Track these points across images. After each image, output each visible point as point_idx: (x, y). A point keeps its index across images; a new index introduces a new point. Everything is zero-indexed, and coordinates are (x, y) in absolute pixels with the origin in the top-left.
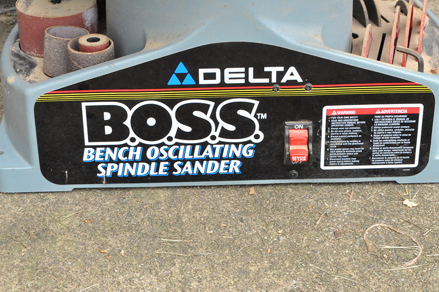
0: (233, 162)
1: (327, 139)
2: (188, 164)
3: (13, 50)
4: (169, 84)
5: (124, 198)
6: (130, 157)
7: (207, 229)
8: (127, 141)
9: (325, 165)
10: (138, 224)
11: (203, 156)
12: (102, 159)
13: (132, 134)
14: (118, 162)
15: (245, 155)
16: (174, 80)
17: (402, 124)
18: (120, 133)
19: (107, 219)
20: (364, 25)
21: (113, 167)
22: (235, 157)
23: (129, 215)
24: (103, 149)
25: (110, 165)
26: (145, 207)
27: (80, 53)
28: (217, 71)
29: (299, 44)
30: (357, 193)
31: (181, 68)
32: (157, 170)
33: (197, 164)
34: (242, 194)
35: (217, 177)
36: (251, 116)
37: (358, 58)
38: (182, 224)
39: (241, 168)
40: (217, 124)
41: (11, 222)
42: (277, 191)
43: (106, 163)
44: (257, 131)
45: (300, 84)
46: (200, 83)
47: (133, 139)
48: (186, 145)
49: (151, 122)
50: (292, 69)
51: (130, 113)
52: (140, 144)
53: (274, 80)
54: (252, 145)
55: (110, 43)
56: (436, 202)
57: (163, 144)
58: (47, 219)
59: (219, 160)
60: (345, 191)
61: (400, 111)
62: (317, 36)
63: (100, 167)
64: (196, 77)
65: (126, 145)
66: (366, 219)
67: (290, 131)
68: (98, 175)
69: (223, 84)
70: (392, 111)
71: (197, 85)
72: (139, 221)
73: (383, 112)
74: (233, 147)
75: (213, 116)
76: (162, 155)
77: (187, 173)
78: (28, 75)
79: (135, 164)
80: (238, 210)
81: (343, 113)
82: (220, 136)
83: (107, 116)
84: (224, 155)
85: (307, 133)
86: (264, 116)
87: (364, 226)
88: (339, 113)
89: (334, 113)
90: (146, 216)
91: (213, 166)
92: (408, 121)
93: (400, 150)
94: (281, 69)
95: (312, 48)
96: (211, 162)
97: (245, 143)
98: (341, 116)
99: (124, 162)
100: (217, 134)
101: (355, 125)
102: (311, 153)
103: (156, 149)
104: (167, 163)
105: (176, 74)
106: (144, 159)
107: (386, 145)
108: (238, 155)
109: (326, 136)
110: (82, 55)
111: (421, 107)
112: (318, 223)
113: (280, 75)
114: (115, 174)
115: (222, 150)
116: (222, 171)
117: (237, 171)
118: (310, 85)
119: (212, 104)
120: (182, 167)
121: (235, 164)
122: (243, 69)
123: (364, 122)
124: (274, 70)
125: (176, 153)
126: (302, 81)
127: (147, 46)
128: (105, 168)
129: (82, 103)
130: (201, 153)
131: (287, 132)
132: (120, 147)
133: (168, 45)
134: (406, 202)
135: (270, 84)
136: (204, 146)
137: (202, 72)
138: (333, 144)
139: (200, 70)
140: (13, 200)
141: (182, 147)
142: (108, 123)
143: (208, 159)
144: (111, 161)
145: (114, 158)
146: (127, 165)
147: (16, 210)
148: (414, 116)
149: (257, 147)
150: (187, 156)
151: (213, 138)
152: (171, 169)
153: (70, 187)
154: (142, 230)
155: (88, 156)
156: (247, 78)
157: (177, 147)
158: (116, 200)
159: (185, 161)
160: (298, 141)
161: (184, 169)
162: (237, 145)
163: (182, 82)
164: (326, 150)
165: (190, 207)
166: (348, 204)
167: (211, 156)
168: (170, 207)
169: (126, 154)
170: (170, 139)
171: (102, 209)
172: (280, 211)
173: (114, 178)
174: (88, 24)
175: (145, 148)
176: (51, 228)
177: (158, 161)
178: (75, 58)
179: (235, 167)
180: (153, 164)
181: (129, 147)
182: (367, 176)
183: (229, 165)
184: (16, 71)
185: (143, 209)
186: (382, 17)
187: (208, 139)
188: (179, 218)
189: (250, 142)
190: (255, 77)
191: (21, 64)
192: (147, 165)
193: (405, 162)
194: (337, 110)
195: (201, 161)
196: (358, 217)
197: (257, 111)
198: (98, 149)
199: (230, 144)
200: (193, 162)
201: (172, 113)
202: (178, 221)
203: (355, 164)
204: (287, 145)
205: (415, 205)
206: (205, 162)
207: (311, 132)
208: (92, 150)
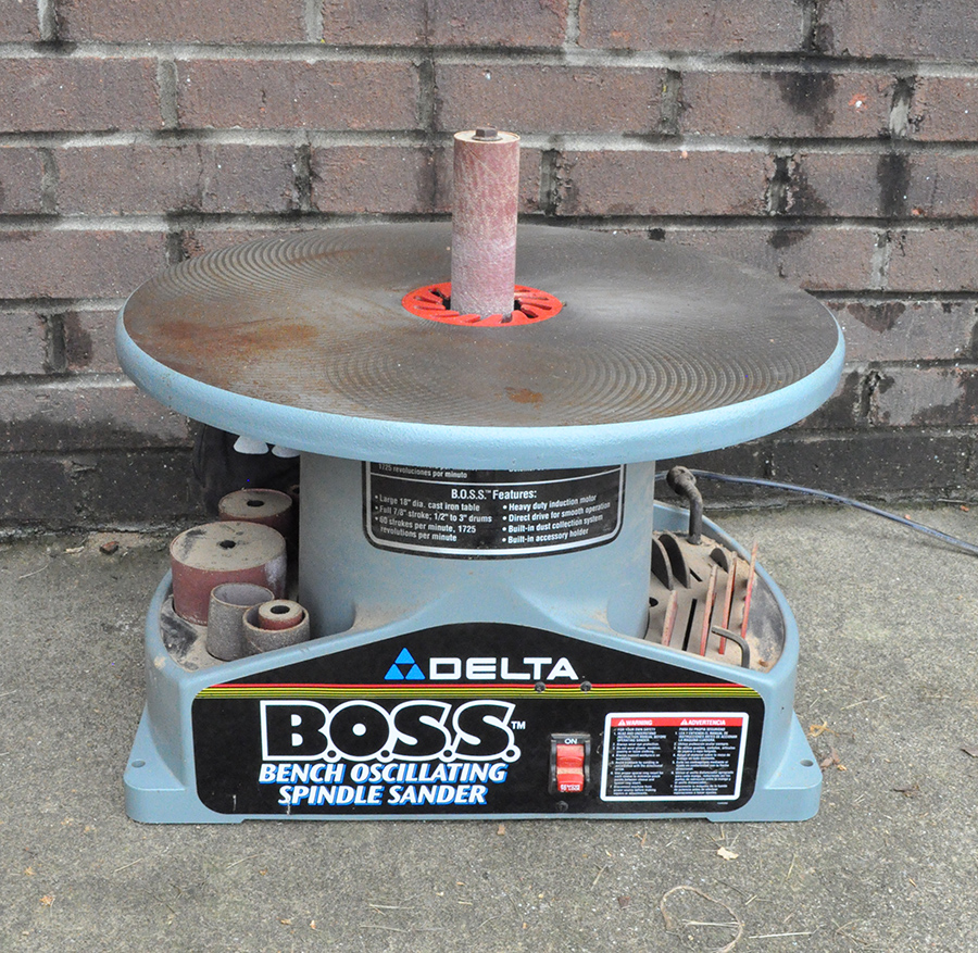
0: (475, 787)
1: (611, 759)
2: (411, 789)
3: (163, 612)
4: (386, 678)
5: (317, 836)
6: (328, 779)
7: (435, 888)
8: (324, 755)
9: (607, 795)
10: (336, 880)
11: (432, 779)
12: (287, 780)
13: (331, 746)
14: (310, 784)
15: (493, 778)
16: (394, 673)
17: (717, 740)
18: (314, 744)
19: (292, 868)
20: (667, 585)
21: (301, 791)
22: (478, 781)
23: (324, 863)
24: (289, 766)
25: (297, 788)
26: (346, 851)
27: (261, 630)
28: (457, 662)
29: (573, 628)
30: (653, 836)
31: (405, 657)
32: (365, 796)
33: (424, 789)
34: (486, 834)
35: (452, 808)
36: (503, 725)
37: (657, 648)
38: (400, 879)
39: (486, 797)
40: (453, 734)
41: (154, 870)
42: (537, 830)
43: (293, 785)
44: (511, 746)
45: (575, 682)
46: (431, 678)
47: (332, 753)
48: (408, 763)
49: (359, 730)
50: (564, 662)
51: (329, 717)
52: (342, 761)
53: (537, 676)
54: (503, 765)
55: (303, 616)
56: (763, 851)
57: (375, 761)
58: (205, 866)
59: (455, 785)
60: (635, 832)
61: (715, 723)
62: (600, 614)
63: (283, 791)
64: (426, 670)
65: (322, 761)
66: (665, 877)
67: (559, 747)
68: (280, 801)
70: (704, 723)
71: (427, 681)
72: (338, 873)
73: (691, 723)
74: (476, 767)
75: (449, 724)
76: (373, 776)
77: (408, 802)
78: (184, 654)
79: (334, 788)
80: (481, 860)
81: (634, 723)
82: (458, 751)
83: (296, 720)
84: (463, 778)
85: (582, 750)
86: (522, 725)
87: (661, 889)
88: (629, 723)
89: (622, 723)
90: (348, 865)
91: (447, 792)
92: (726, 736)
93: (715, 776)
94: (548, 661)
95: (593, 633)
96: (443, 788)
97: (492, 763)
98: (631, 727)
99: (319, 785)
100: (453, 749)
101: (651, 741)
102: (588, 780)
103: (365, 767)
104: (380, 787)
105: (398, 665)
106: (347, 780)
107: (695, 769)
108: (483, 778)
109: (610, 755)
110: (264, 634)
111: (745, 717)
112: (595, 883)
113: (546, 669)
114: (304, 800)
115: (460, 771)
116: (459, 800)
117: (481, 800)
118: (588, 683)
119: (448, 707)
120: (401, 793)
121: (478, 791)
122: (493, 660)
123: (664, 737)
124: (537, 662)
125: (394, 773)
126: (577, 678)
127: (356, 622)
128: (291, 793)
129: (262, 702)
130: (430, 774)
131: (554, 750)
132: (313, 763)
133: (386, 625)
134: (722, 851)
135: (532, 681)
136: (434, 764)
137: (434, 662)
138: (619, 766)
139: (432, 660)
140: (157, 834)
141: (403, 766)
142: (297, 730)
143: (439, 782)
144: (299, 782)
145: (304, 779)
146: (323, 788)
147: (161, 851)
148: (734, 729)
149: (510, 768)
150: (410, 778)
151: (448, 754)
152: (386, 795)
153: (239, 818)
154: (341, 888)
155: (266, 775)
156: (498, 672)
157: (396, 765)
158: (304, 839)
159: (405, 785)
160: (570, 762)
161: (405, 797)
162: (482, 764)
163: (405, 675)
164: (609, 773)
165: (412, 852)
166: (638, 853)
167: (444, 779)
168: (383, 852)
169: (322, 773)
170: (385, 754)
171: (285, 853)
172: (540, 861)
173: (303, 807)
174: (272, 579)
175: (349, 765)
176: (211, 882)
177: (367, 785)
178: (253, 636)
179: (478, 795)
180: (360, 789)
181: (326, 763)
182: (666, 811)
183: (469, 791)
184: (167, 647)
185: (344, 855)
186: (692, 572)
187: (440, 755)
188: (395, 870)
189: (500, 760)
190: (510, 671)
191: (174, 636)
192: (350, 789)
193: (720, 792)
194: (625, 719)
195: (429, 786)
196: (652, 874)
198: (282, 766)
199: (472, 762)
200: (417, 787)
201: (390, 718)
202: (393, 875)
203: (650, 794)
204: (553, 768)
205: (735, 856)
206: (435, 787)
207: (588, 749)
208: (273, 767)
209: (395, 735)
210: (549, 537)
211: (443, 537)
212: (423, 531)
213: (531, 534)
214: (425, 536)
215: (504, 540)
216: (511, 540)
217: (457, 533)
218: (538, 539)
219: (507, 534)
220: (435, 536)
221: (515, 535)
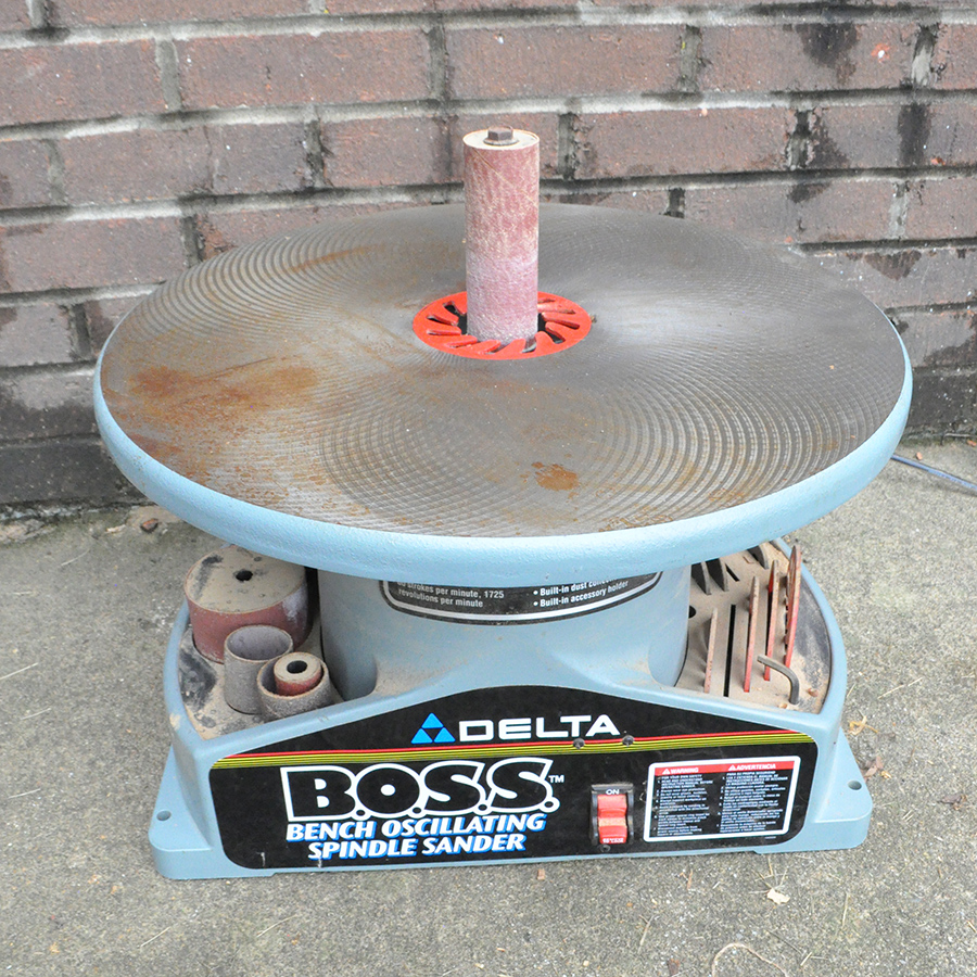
0: (512, 836)
1: (654, 804)
2: (446, 841)
3: (183, 646)
4: (414, 741)
5: (351, 890)
6: (358, 835)
7: (475, 956)
8: (353, 814)
9: (651, 836)
10: (370, 950)
11: (467, 830)
12: (316, 837)
13: (359, 806)
14: (340, 840)
15: (531, 827)
16: (421, 737)
17: (766, 783)
18: (341, 804)
19: (325, 934)
20: (704, 589)
21: (331, 847)
22: (516, 830)
23: (358, 927)
24: (317, 825)
25: (327, 845)
26: (381, 907)
27: (276, 696)
28: (489, 724)
29: (615, 686)
30: (699, 875)
31: (432, 721)
32: (399, 848)
33: (459, 840)
34: (526, 879)
35: (489, 855)
36: (541, 779)
37: (702, 699)
38: (437, 946)
39: (524, 844)
40: (488, 790)
41: (182, 941)
42: (578, 872)
43: (322, 842)
44: (549, 797)
45: (617, 737)
46: (462, 740)
48: (441, 817)
49: (388, 790)
50: (604, 718)
51: (355, 780)
52: (372, 818)
53: (576, 732)
54: (542, 815)
55: (322, 673)
56: (815, 890)
57: (407, 817)
58: (235, 934)
59: (492, 835)
60: (680, 871)
61: (765, 767)
62: (641, 663)
63: (312, 847)
64: (455, 731)
65: (350, 819)
66: (714, 930)
67: (600, 798)
68: (310, 856)
69: (497, 740)
70: (753, 767)
71: (457, 743)
72: (373, 939)
73: (739, 768)
74: (513, 818)
75: (482, 781)
76: (405, 831)
77: (444, 852)
78: (202, 705)
79: (365, 843)
80: (522, 915)
81: (679, 771)
82: (493, 805)
83: (320, 784)
84: (500, 829)
85: (625, 800)
86: (560, 779)
87: (712, 948)
88: (673, 772)
89: (666, 772)
90: (384, 928)
91: (483, 842)
92: (776, 778)
93: (763, 814)
94: (588, 718)
95: (634, 689)
96: (479, 838)
97: (530, 813)
98: (676, 775)
99: (349, 841)
100: (489, 803)
101: (697, 786)
102: (632, 833)
103: (397, 824)
104: (414, 840)
105: (424, 729)
106: (378, 835)
107: (743, 809)
108: (520, 827)
109: (654, 801)
110: (280, 700)
111: (796, 761)
112: (642, 942)
113: (585, 727)
114: (335, 855)
115: (497, 822)
116: (496, 848)
117: (520, 847)
118: (630, 737)
119: (480, 766)
120: (436, 844)
121: (516, 839)
122: (528, 721)
123: (711, 782)
124: (575, 721)
125: (427, 827)
126: (618, 733)
127: (377, 686)
128: (321, 849)
130: (465, 826)
131: (594, 801)
132: (341, 822)
133: (411, 691)
134: (772, 894)
135: (570, 738)
136: (468, 818)
137: (464, 726)
138: (663, 810)
139: (461, 723)
141: (436, 821)
142: (321, 792)
143: (475, 833)
144: (328, 839)
145: (333, 835)
146: (354, 844)
147: (190, 916)
148: (786, 772)
149: (549, 818)
150: (444, 831)
151: (483, 808)
152: (420, 846)
153: (270, 872)
154: (376, 960)
155: (293, 833)
156: (533, 731)
157: (428, 820)
158: (337, 894)
159: (440, 837)
160: (613, 813)
161: (440, 847)
162: (519, 816)
163: (433, 739)
164: (652, 816)
165: (449, 908)
166: (685, 899)
167: (479, 830)
168: (419, 909)
169: (352, 830)
170: (417, 811)
171: (317, 914)
172: (583, 914)
173: (335, 860)
174: (290, 616)
175: (380, 822)
176: (241, 956)
177: (400, 839)
178: (269, 701)
179: (516, 842)
180: (393, 843)
181: (355, 821)
182: (712, 847)
183: (507, 840)
184: (184, 696)
185: (379, 914)
187: (475, 809)
188: (432, 934)
189: (538, 811)
190: (546, 729)
191: (193, 680)
192: (383, 844)
193: (768, 828)
194: (670, 769)
195: (465, 837)
196: (701, 927)
197: (550, 773)
198: (309, 826)
199: (508, 814)
200: (452, 838)
201: (420, 779)
202: (430, 940)
203: (695, 833)
204: (594, 821)
205: (786, 899)
206: (470, 838)
207: (631, 800)
208: (300, 827)
209: (425, 793)
210: (585, 596)
211: (468, 603)
212: (445, 596)
213: (565, 595)
214: (449, 601)
215: (536, 604)
216: (543, 603)
217: (483, 599)
218: (573, 599)
219: (538, 598)
220: (458, 602)
221: (547, 598)
